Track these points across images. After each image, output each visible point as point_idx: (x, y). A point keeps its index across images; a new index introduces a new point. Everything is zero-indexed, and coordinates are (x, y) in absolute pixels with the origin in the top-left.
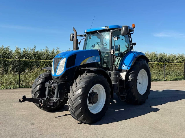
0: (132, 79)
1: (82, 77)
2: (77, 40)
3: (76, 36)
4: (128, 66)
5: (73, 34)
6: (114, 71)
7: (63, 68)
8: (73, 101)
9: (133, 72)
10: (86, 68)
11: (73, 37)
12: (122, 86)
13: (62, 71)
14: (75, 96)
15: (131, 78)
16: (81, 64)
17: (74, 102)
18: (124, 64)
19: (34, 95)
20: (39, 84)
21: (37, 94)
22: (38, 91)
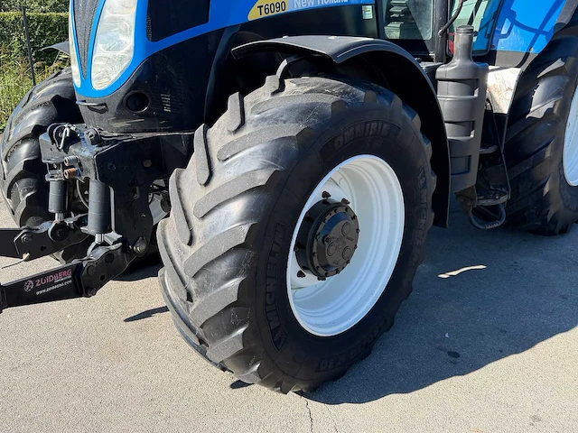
0: (550, 105)
1: (248, 109)
4: (538, 32)
6: (457, 62)
7: (128, 41)
8: (186, 277)
9: (558, 64)
10: (285, 40)
12: (491, 150)
13: (122, 59)
14: (198, 244)
15: (545, 100)
16: (254, 14)
17: (192, 286)
18: (512, 15)
19: (9, 197)
20: (24, 139)
21: (21, 194)
22: (21, 179)
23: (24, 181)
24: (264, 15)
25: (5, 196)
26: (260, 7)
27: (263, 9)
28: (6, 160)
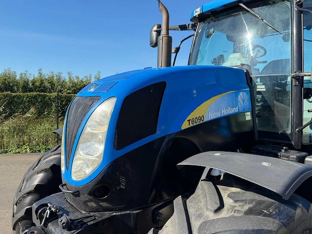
2: (170, 40)
3: (168, 29)
5: (160, 26)
11: (159, 33)
16: (185, 125)
19: (14, 229)
20: (29, 193)
21: (21, 230)
22: (22, 220)
23: (24, 222)
24: (191, 125)
25: (12, 229)
26: (189, 121)
27: (191, 121)
28: (16, 205)
